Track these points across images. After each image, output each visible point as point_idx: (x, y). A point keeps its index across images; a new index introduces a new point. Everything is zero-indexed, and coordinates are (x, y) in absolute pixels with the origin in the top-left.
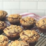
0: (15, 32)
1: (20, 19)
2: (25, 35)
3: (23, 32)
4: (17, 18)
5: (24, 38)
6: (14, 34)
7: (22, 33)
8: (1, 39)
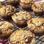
0: (23, 19)
2: (33, 23)
3: (31, 20)
5: (31, 26)
7: (29, 21)
8: (6, 27)
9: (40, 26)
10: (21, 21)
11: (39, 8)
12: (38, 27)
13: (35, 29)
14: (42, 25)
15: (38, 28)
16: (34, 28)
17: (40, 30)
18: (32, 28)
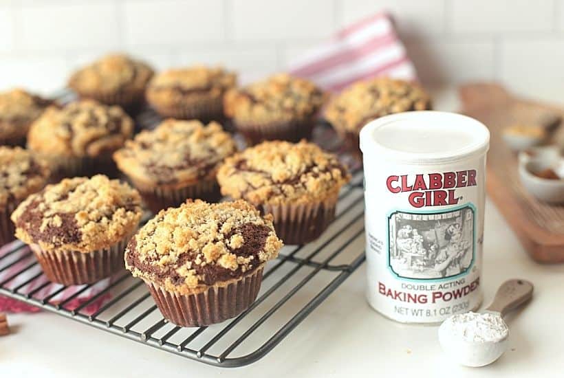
0: (189, 162)
1: (224, 90)
2: (251, 170)
3: (237, 157)
4: (207, 89)
5: (243, 187)
6: (180, 175)
7: (230, 163)
9: (298, 178)
10: (181, 168)
11: (274, 105)
12: (287, 181)
13: (271, 194)
14: (308, 170)
15: (288, 188)
16: (262, 192)
17: (303, 200)
18: (251, 195)
